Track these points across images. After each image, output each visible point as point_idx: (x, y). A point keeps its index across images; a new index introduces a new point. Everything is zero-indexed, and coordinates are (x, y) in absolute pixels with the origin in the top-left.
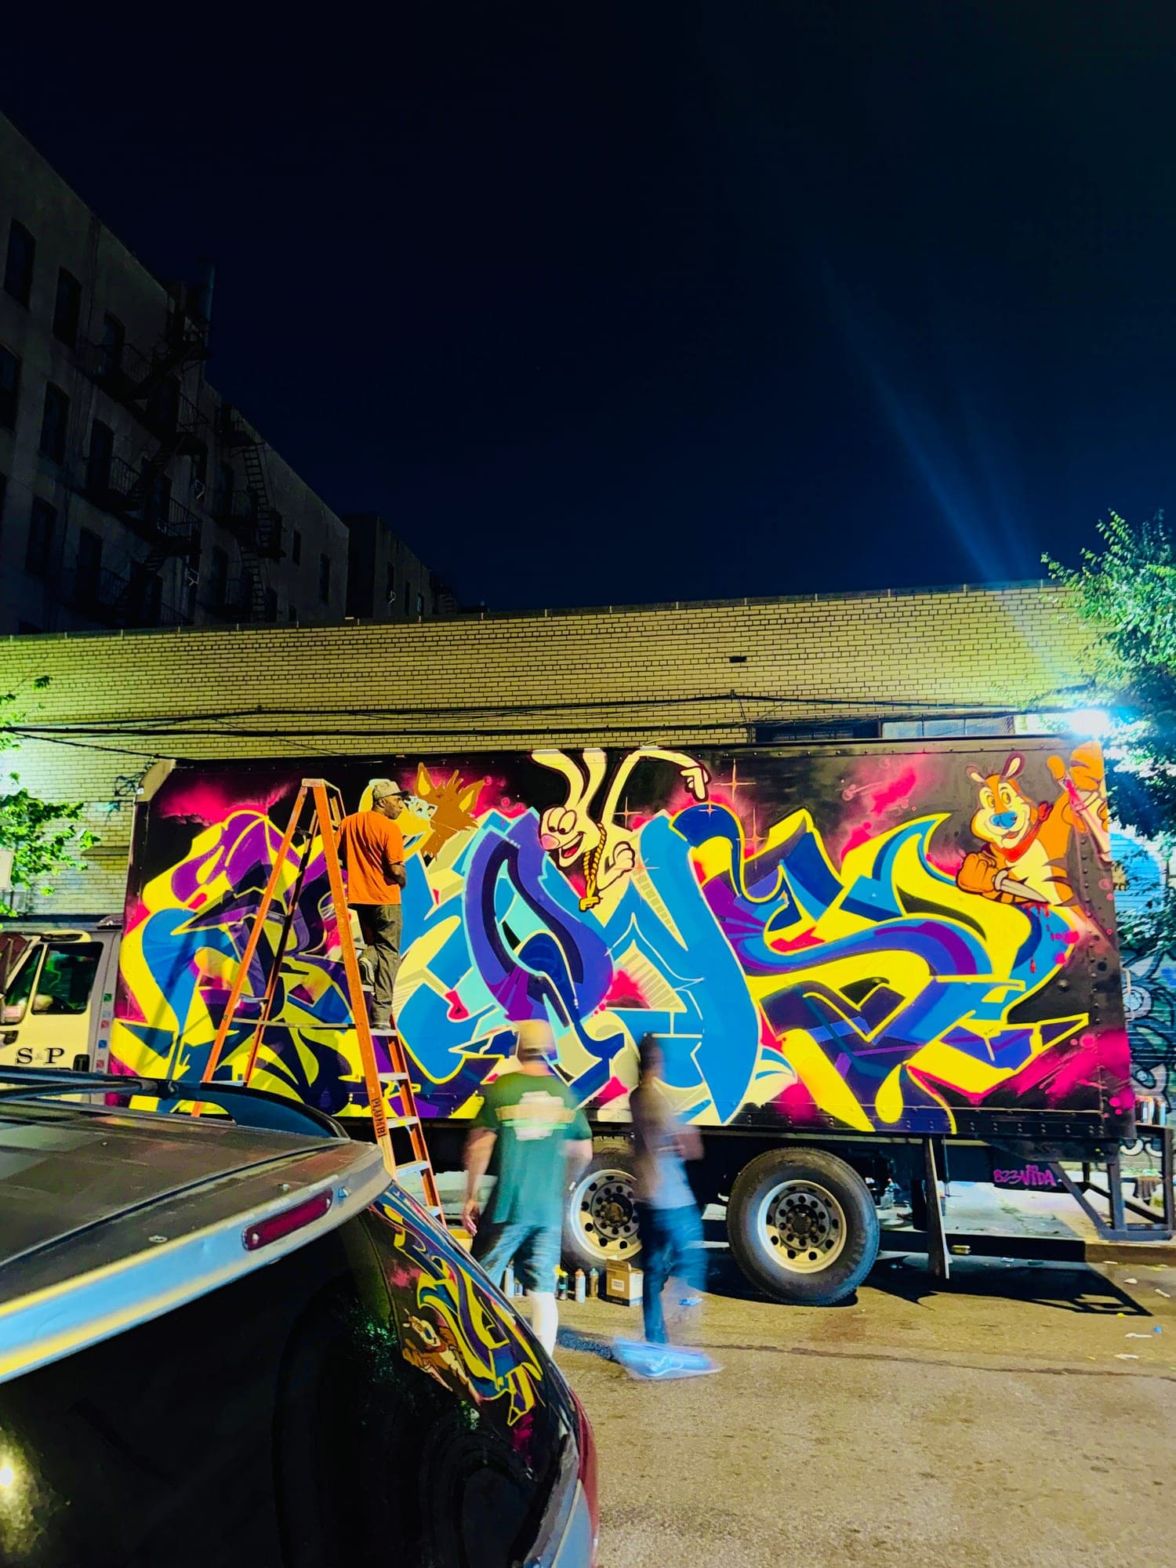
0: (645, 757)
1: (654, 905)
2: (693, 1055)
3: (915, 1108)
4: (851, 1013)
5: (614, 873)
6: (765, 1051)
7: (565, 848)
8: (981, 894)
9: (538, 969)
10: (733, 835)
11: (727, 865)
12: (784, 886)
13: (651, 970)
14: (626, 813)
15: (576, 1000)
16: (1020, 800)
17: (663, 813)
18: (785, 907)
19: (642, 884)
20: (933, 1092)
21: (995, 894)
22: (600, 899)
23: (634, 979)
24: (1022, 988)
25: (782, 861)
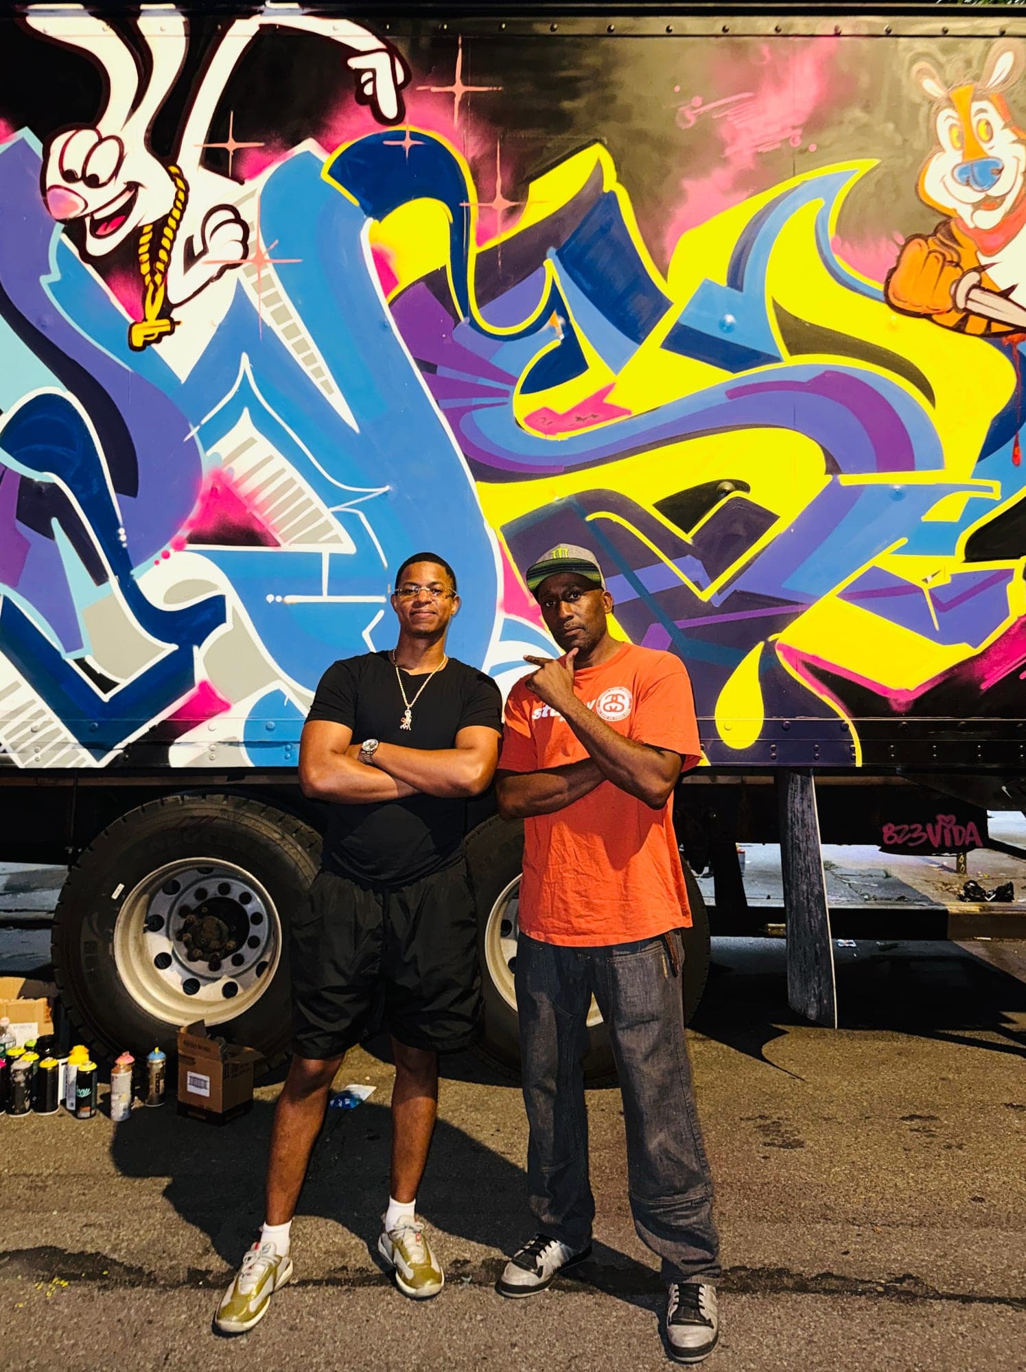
0: (272, 26)
1: (288, 338)
2: (366, 635)
3: (787, 720)
4: (676, 549)
5: (203, 269)
6: (507, 623)
7: (97, 216)
8: (928, 316)
9: (40, 468)
10: (453, 196)
11: (441, 258)
12: (556, 303)
13: (283, 471)
14: (231, 145)
15: (121, 531)
16: (1009, 135)
17: (309, 145)
18: (556, 343)
19: (264, 295)
20: (822, 692)
21: (955, 318)
22: (174, 324)
23: (245, 489)
24: (996, 495)
25: (552, 251)
